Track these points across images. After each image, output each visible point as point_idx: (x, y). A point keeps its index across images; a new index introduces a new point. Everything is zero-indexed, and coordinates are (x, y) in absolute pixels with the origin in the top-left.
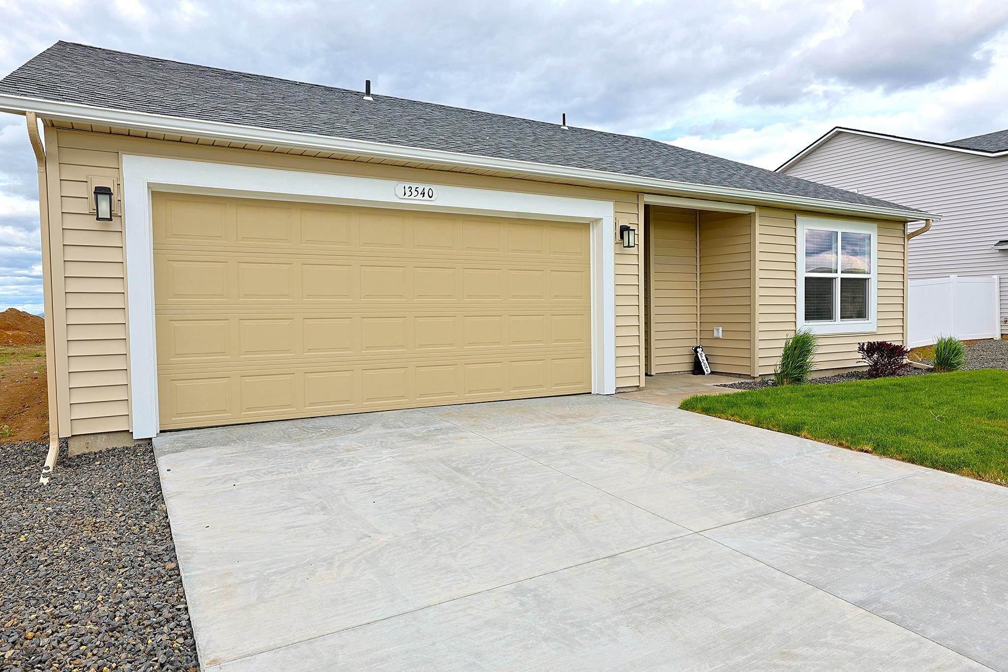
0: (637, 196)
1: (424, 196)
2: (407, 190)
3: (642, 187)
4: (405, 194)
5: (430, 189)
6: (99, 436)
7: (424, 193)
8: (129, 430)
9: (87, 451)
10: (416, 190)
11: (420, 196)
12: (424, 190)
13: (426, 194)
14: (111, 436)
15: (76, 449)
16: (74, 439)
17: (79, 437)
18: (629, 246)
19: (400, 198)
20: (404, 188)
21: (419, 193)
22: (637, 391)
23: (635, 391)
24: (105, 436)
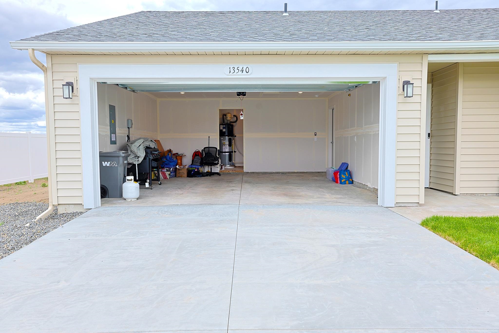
0: (421, 57)
1: (243, 72)
2: (232, 69)
3: (426, 50)
4: (230, 72)
5: (247, 67)
6: (71, 205)
7: (243, 70)
8: (82, 204)
9: (65, 212)
10: (237, 69)
11: (241, 72)
12: (243, 68)
13: (244, 71)
14: (76, 206)
15: (61, 210)
16: (60, 206)
17: (62, 205)
18: (407, 96)
19: (227, 75)
20: (230, 68)
21: (240, 70)
22: (417, 206)
23: (416, 206)
24: (73, 206)
